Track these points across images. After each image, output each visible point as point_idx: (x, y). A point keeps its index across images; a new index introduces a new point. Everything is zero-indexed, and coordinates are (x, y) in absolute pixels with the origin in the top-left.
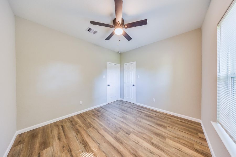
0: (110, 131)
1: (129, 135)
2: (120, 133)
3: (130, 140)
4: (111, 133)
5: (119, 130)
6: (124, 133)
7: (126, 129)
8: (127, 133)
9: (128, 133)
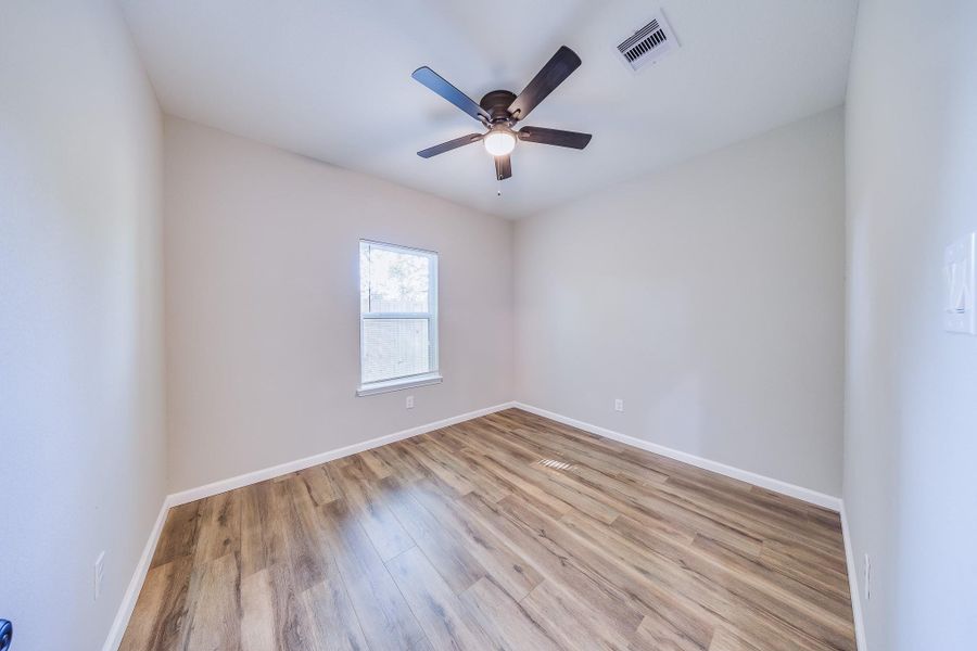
0: (533, 507)
1: (473, 493)
2: (499, 499)
3: (475, 483)
4: (527, 500)
5: (500, 508)
6: (487, 497)
7: (477, 508)
8: (479, 497)
9: (473, 498)
